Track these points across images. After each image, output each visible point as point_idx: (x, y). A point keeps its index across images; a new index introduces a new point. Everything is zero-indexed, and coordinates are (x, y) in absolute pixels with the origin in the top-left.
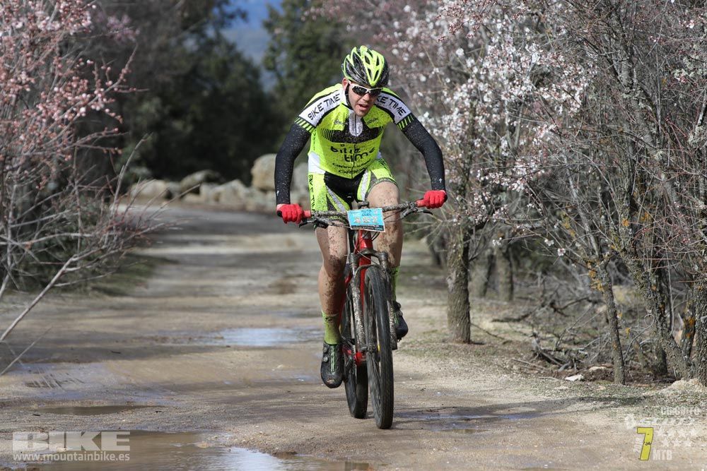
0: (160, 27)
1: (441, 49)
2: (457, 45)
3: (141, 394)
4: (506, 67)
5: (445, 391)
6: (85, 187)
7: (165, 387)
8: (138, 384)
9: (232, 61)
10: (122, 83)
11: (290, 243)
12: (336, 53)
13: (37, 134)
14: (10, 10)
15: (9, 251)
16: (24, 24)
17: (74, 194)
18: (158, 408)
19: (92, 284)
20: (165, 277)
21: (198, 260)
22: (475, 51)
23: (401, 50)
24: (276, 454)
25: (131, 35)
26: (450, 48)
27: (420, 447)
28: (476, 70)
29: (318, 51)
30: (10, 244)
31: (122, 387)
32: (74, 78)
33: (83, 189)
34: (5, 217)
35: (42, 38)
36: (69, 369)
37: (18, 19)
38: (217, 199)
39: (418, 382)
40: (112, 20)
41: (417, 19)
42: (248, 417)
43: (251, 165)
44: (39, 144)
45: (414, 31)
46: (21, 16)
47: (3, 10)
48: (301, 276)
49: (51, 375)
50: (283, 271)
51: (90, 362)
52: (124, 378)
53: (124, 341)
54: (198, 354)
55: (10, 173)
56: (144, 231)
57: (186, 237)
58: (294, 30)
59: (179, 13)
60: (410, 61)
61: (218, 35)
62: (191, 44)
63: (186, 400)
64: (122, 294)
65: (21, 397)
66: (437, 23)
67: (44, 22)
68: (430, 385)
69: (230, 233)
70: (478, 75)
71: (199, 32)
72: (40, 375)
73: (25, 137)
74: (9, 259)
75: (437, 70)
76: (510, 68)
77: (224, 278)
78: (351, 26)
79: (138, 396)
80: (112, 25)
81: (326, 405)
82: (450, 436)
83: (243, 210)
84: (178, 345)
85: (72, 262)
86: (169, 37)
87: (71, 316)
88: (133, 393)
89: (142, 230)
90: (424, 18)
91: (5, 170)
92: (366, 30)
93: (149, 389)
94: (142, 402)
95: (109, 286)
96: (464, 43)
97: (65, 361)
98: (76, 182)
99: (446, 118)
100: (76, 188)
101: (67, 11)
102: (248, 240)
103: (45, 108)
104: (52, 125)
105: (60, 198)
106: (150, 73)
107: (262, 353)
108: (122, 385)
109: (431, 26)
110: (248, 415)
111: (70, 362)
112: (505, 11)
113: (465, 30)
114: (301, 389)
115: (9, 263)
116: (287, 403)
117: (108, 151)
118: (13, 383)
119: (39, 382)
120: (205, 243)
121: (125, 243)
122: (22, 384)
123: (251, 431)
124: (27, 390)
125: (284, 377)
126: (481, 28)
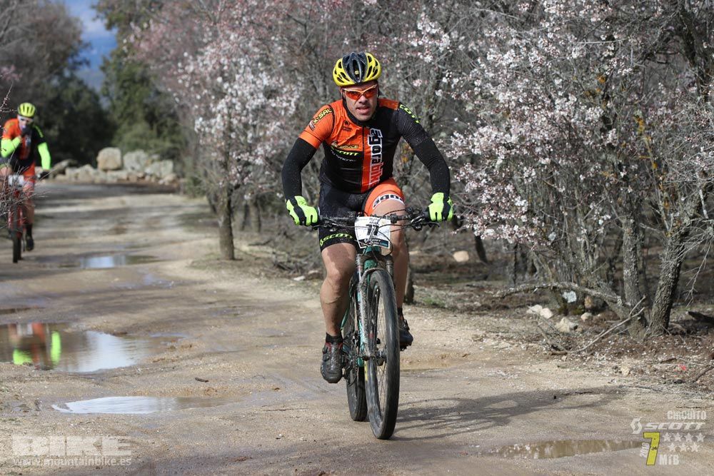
0: (35, 72)
1: (208, 79)
2: (218, 75)
3: (30, 300)
4: (248, 87)
5: (219, 291)
7: (45, 295)
8: (28, 294)
9: (81, 91)
10: (5, 106)
11: (123, 202)
12: (145, 84)
20: (45, 227)
21: (65, 216)
22: (229, 79)
23: (184, 80)
24: (114, 334)
25: (17, 77)
26: (214, 77)
27: (205, 325)
28: (230, 90)
29: (134, 82)
31: (18, 297)
38: (76, 177)
39: (202, 286)
40: (4, 69)
41: (193, 60)
42: (97, 312)
43: (96, 155)
45: (191, 68)
48: (129, 223)
50: (118, 220)
52: (19, 291)
57: (58, 202)
58: (119, 71)
59: (46, 63)
60: (190, 87)
61: (72, 75)
62: (55, 82)
63: (57, 304)
66: (205, 63)
68: (209, 287)
69: (85, 198)
70: (232, 94)
71: (60, 74)
75: (206, 91)
76: (250, 88)
77: (81, 226)
78: (154, 66)
79: (28, 302)
80: (4, 72)
81: (145, 303)
82: (223, 318)
83: (93, 183)
86: (41, 77)
88: (25, 300)
90: (196, 60)
92: (163, 68)
93: (35, 297)
94: (31, 305)
96: (222, 73)
99: (213, 121)
102: (97, 201)
107: (105, 272)
108: (18, 295)
109: (201, 64)
110: (97, 310)
112: (246, 53)
113: (222, 65)
114: (129, 293)
116: (121, 302)
120: (70, 205)
123: (98, 320)
125: (119, 286)
126: (232, 65)
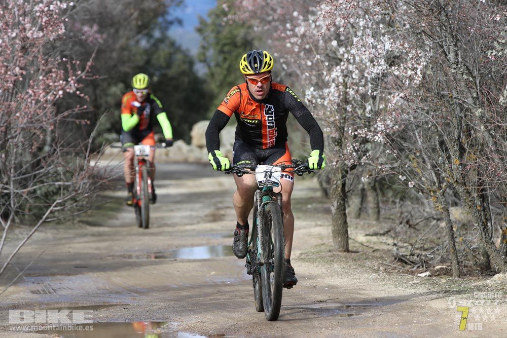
0: (121, 32)
1: (321, 42)
2: (332, 38)
3: (113, 296)
4: (367, 53)
5: (331, 287)
6: (65, 149)
7: (130, 291)
8: (111, 289)
10: (88, 72)
11: (220, 184)
13: (29, 112)
14: (7, 24)
15: (12, 197)
16: (17, 34)
17: (57, 154)
18: (125, 306)
19: (78, 219)
22: (345, 43)
23: (292, 44)
24: (210, 336)
25: (100, 38)
26: (327, 40)
27: (314, 327)
28: (346, 56)
29: (236, 46)
30: (12, 192)
31: (99, 292)
32: (53, 70)
33: (63, 151)
34: (9, 173)
35: (30, 44)
36: (62, 280)
37: (13, 31)
38: (167, 155)
39: (311, 281)
40: (86, 28)
41: (304, 21)
42: (190, 310)
43: (191, 129)
44: (31, 118)
45: (301, 30)
46: (15, 29)
47: (2, 24)
48: (228, 208)
49: (49, 285)
50: (215, 204)
51: (77, 274)
52: (100, 285)
53: (101, 259)
54: (154, 266)
55: (10, 140)
56: (109, 179)
58: (218, 33)
59: (134, 22)
60: (299, 52)
62: (144, 43)
63: (144, 300)
64: (99, 225)
65: (27, 301)
66: (318, 24)
67: (31, 31)
68: (319, 282)
69: (177, 179)
70: (348, 60)
71: (149, 36)
72: (41, 285)
73: (21, 114)
74: (12, 202)
75: (318, 57)
76: (370, 53)
77: (172, 211)
78: (258, 27)
79: (111, 298)
80: (86, 32)
82: (335, 319)
83: (186, 162)
84: (139, 260)
85: (57, 203)
86: (128, 39)
87: (63, 241)
88: (108, 296)
89: (106, 178)
90: (308, 20)
91: (6, 138)
92: (268, 30)
93: (119, 292)
94: (114, 301)
95: (90, 219)
96: (337, 36)
97: (58, 274)
98: (59, 146)
99: (326, 91)
100: (58, 150)
101: (48, 24)
102: (190, 183)
103: (33, 92)
104: (39, 104)
105: (47, 158)
106: (115, 66)
107: (199, 264)
108: (99, 290)
109: (313, 26)
110: (191, 308)
111: (62, 275)
112: (366, 12)
113: (338, 28)
114: (227, 289)
115: (12, 205)
116: (218, 299)
117: (80, 122)
118: (21, 291)
119: (40, 290)
121: (95, 188)
122: (28, 292)
123: (192, 320)
124: (31, 296)
125: (215, 281)
126: (349, 26)
